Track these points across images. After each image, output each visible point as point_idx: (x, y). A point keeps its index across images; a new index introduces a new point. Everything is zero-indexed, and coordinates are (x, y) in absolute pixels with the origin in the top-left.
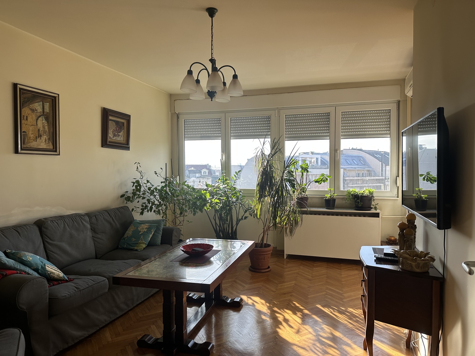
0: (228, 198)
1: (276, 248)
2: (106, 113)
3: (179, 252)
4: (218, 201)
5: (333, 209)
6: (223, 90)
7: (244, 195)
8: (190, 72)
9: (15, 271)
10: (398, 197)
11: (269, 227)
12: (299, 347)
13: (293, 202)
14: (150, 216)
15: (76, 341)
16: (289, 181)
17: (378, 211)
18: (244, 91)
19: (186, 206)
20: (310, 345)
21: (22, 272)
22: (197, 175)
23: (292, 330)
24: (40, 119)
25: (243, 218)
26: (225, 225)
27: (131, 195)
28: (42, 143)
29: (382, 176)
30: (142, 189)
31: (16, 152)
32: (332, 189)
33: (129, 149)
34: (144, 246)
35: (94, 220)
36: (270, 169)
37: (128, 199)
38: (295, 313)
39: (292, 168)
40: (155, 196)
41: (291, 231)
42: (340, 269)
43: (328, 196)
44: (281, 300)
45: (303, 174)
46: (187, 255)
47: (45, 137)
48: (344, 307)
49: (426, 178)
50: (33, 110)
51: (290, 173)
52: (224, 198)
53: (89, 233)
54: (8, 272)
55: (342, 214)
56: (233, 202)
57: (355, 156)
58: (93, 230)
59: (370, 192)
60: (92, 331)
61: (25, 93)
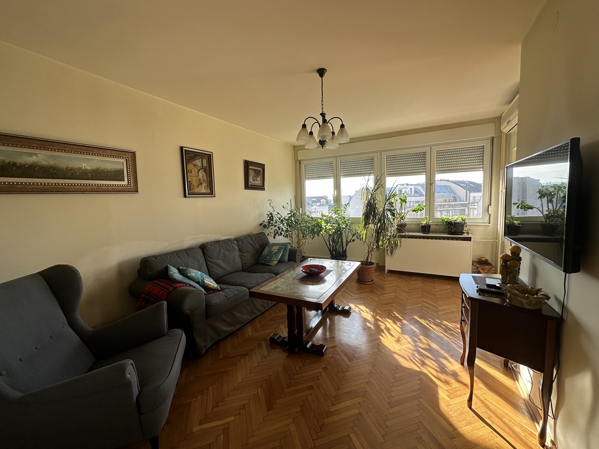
0: (339, 225)
1: (379, 264)
2: (247, 164)
3: (300, 271)
4: (331, 228)
5: (429, 234)
6: (333, 138)
7: (352, 222)
8: (304, 126)
9: (182, 285)
10: (489, 223)
11: (373, 249)
12: (399, 355)
13: (393, 229)
14: (281, 239)
15: (227, 334)
16: (390, 210)
17: (470, 236)
18: (350, 139)
19: (307, 231)
20: (410, 355)
21: (187, 284)
22: (318, 204)
23: (393, 338)
24: (200, 171)
25: (352, 240)
26: (337, 246)
27: (267, 224)
28: (203, 189)
29: (466, 201)
30: (274, 219)
31: (185, 196)
32: (428, 217)
33: (264, 189)
34: (276, 262)
35: (240, 243)
36: (374, 201)
37: (265, 226)
38: (395, 323)
39: (392, 200)
40: (283, 224)
41: (392, 253)
42: (434, 284)
43: (424, 223)
44: (383, 309)
45: (402, 205)
46: (305, 274)
47: (204, 184)
48: (440, 320)
49: (520, 206)
50: (195, 166)
51: (391, 204)
52: (336, 225)
53: (237, 253)
54: (178, 285)
55: (436, 238)
56: (343, 228)
57: (443, 186)
58: (240, 250)
59: (462, 219)
60: (238, 327)
61: (189, 153)
